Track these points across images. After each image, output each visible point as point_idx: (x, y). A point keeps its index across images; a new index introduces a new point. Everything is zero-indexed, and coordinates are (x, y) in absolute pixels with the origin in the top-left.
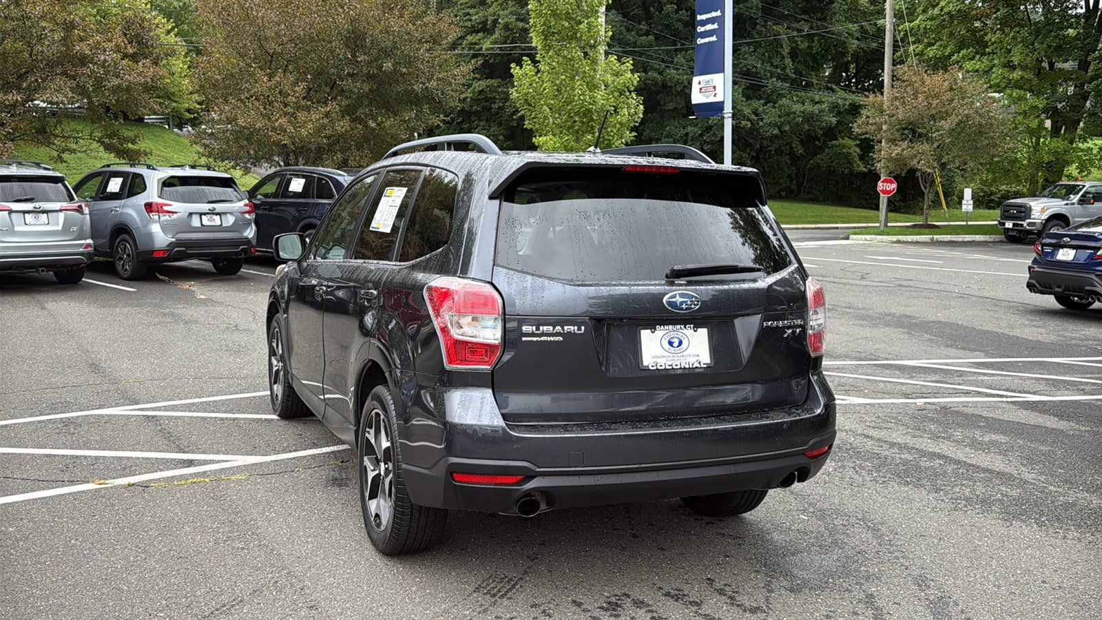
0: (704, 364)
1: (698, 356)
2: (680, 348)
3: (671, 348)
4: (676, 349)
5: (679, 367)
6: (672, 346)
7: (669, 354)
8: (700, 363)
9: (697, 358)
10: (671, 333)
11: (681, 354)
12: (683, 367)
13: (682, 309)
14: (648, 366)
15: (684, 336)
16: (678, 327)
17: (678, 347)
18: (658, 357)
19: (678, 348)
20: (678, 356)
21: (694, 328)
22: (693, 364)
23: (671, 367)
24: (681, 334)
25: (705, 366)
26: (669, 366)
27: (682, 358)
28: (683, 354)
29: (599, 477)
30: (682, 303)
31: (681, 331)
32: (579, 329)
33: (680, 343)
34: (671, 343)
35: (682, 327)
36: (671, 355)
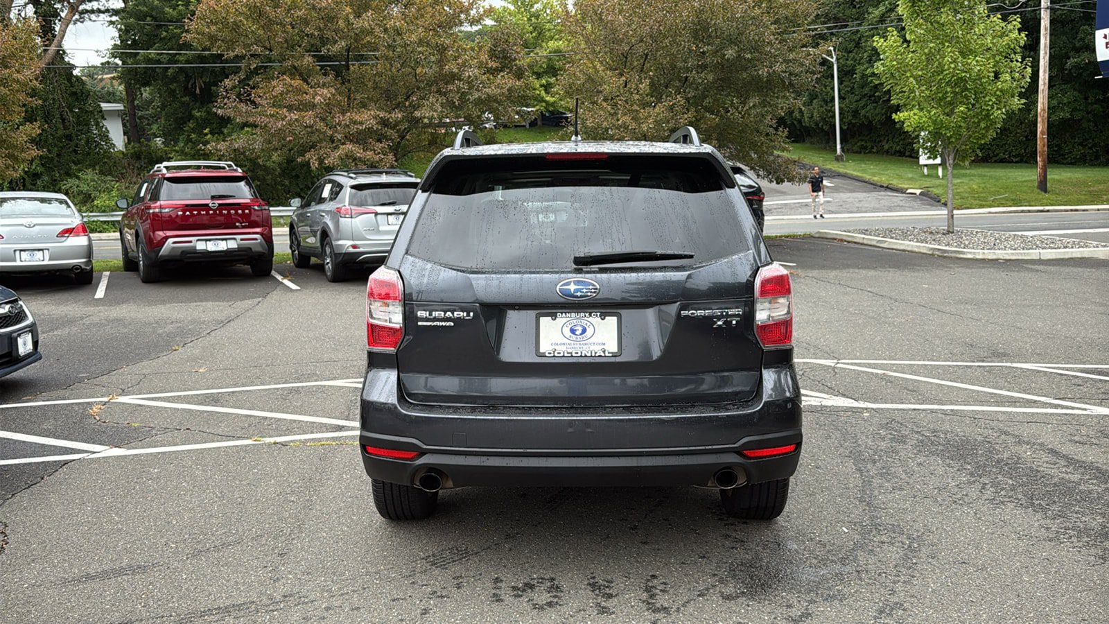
0: (609, 353)
1: (604, 344)
2: (583, 335)
3: (572, 335)
4: (578, 337)
5: (579, 355)
6: (574, 334)
7: (570, 342)
8: (604, 352)
9: (603, 347)
10: (575, 321)
11: (584, 342)
12: (583, 355)
13: (577, 297)
14: (545, 353)
15: (589, 324)
16: (582, 314)
17: (581, 334)
18: (557, 344)
19: (581, 336)
20: (580, 344)
21: (600, 316)
22: (596, 353)
23: (570, 355)
24: (586, 322)
25: (611, 355)
26: (568, 353)
27: (584, 347)
28: (586, 342)
29: (484, 458)
30: (577, 290)
31: (585, 318)
32: (468, 315)
33: (584, 331)
34: (573, 331)
35: (587, 315)
36: (572, 342)
